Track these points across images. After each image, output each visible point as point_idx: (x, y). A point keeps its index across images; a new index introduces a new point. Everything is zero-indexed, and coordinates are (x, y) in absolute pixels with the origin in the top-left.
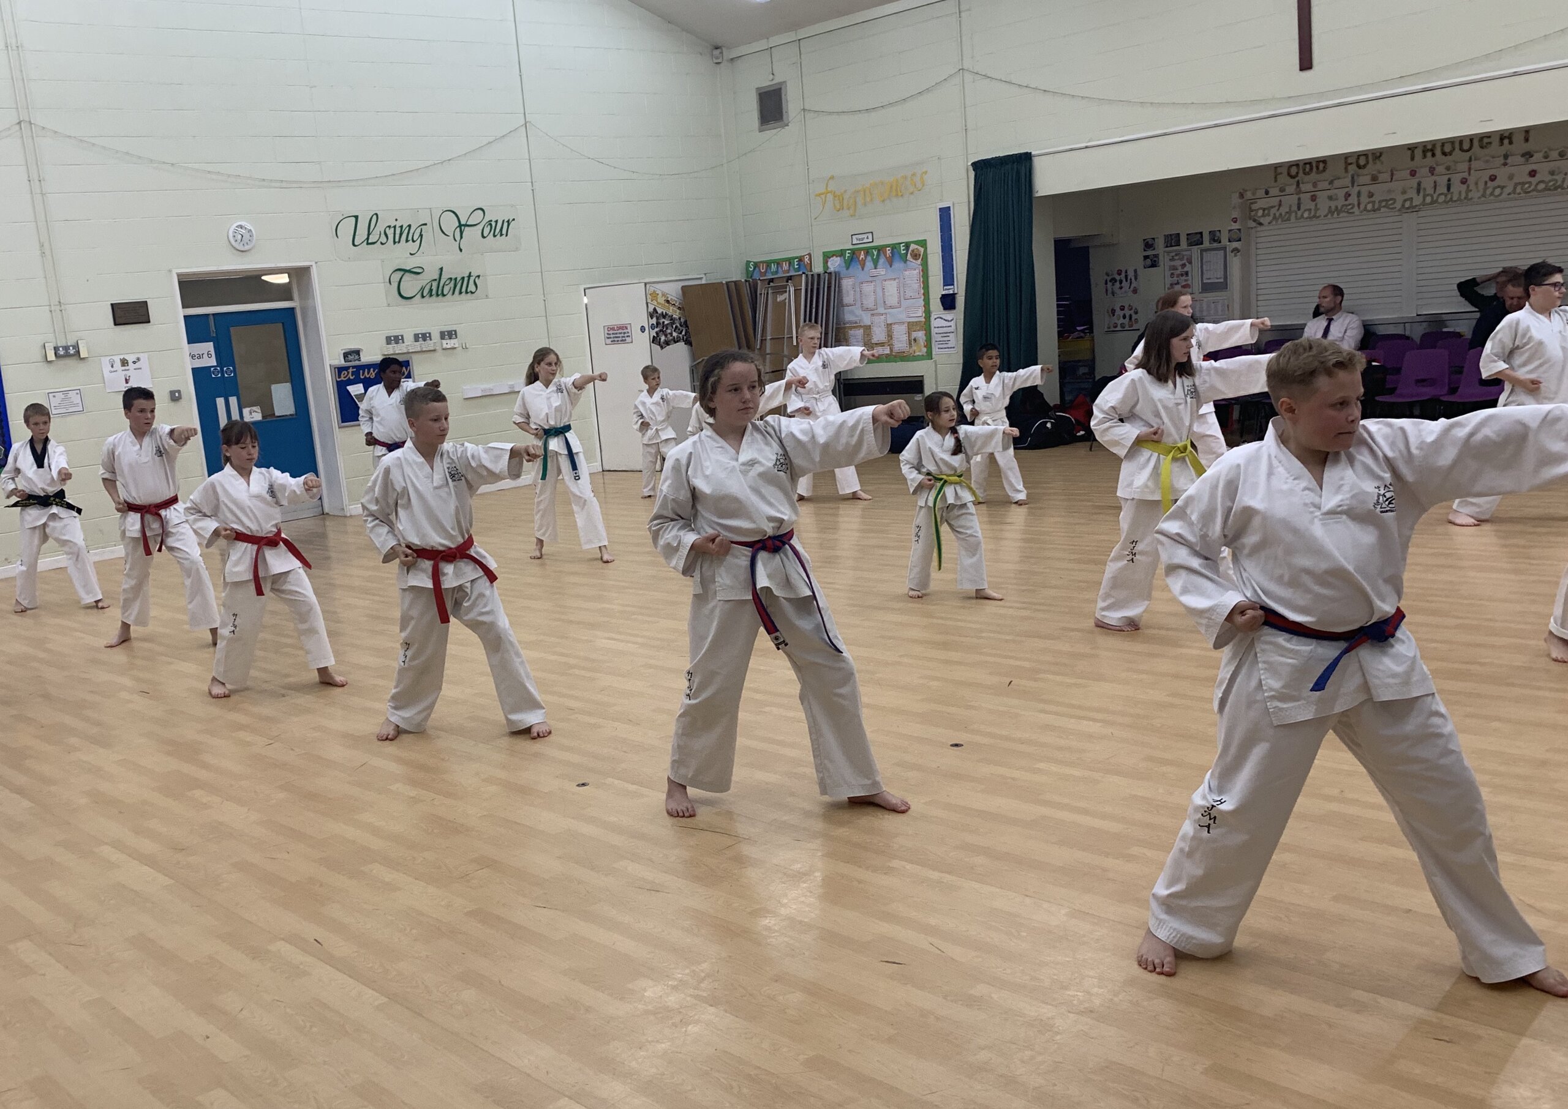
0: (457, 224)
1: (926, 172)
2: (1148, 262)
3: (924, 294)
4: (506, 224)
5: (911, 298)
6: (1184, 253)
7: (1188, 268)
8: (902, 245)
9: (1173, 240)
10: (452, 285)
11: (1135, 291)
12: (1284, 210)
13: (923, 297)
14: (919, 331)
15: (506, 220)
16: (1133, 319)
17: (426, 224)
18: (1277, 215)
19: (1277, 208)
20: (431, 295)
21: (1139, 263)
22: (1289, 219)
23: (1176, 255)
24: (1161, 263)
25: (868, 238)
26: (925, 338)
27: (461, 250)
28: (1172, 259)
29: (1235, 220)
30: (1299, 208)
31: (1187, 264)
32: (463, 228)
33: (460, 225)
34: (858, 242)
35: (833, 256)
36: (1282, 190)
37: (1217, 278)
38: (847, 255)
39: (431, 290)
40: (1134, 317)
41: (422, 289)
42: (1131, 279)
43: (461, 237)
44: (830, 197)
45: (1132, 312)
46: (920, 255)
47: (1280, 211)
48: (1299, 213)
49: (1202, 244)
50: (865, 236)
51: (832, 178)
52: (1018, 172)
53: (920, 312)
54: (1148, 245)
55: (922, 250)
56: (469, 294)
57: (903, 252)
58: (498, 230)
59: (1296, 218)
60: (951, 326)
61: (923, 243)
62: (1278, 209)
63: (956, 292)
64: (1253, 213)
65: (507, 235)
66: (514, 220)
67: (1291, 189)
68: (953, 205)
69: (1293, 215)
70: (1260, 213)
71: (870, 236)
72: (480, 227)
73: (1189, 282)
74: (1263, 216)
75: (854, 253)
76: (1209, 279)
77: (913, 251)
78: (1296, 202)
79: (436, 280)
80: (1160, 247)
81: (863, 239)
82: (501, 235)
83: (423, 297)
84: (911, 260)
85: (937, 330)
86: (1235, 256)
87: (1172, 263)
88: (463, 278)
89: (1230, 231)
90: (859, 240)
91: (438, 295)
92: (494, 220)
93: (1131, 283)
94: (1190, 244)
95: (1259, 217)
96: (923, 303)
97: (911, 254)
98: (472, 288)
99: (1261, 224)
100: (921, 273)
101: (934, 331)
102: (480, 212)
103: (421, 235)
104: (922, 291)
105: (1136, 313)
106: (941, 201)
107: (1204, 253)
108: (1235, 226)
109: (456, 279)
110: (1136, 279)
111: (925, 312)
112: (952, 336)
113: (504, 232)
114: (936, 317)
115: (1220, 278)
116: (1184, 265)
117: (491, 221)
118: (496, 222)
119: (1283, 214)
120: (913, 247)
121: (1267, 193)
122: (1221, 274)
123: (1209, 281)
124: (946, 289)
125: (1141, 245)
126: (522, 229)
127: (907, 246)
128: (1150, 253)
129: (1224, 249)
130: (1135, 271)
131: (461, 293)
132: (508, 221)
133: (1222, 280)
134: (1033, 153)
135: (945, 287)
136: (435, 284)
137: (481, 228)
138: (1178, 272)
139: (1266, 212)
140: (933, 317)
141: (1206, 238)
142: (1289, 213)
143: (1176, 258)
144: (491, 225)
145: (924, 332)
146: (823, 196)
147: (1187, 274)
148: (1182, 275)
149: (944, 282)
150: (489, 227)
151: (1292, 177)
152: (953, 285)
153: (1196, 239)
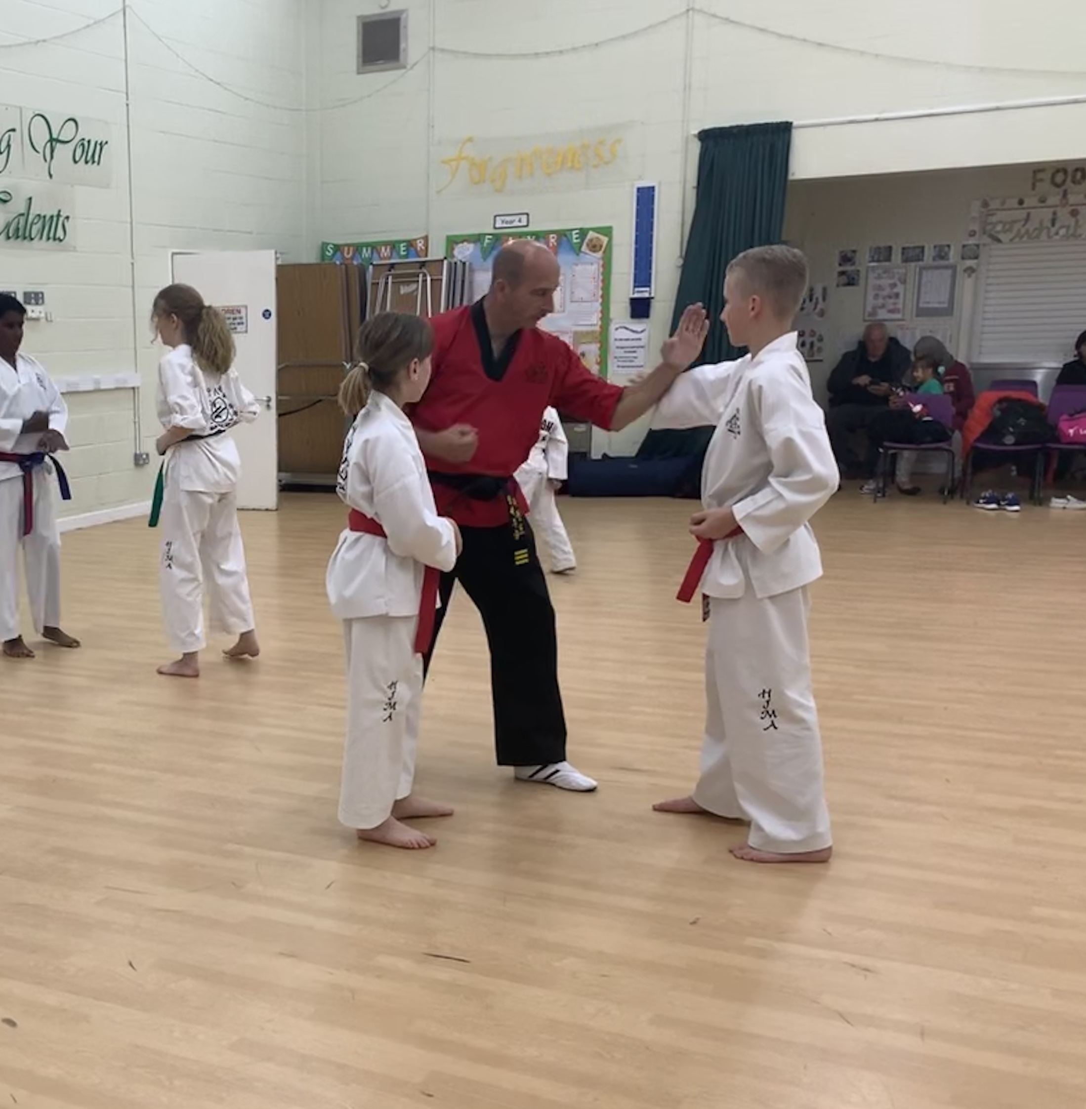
0: (48, 137)
1: (619, 141)
2: (844, 279)
3: (602, 297)
4: (98, 147)
5: (582, 301)
6: (896, 271)
7: (900, 289)
8: (574, 232)
9: (884, 254)
10: (40, 225)
11: (822, 314)
12: (1030, 226)
13: (600, 300)
14: (590, 343)
15: (99, 142)
16: (815, 349)
17: (13, 130)
18: (1023, 231)
19: (1023, 223)
20: (18, 237)
21: (832, 279)
22: (1038, 237)
23: (885, 272)
24: (862, 282)
25: (520, 221)
26: (598, 352)
27: (51, 176)
28: (879, 277)
29: (973, 234)
30: (1053, 225)
31: (898, 283)
32: (54, 143)
33: (52, 140)
34: (505, 225)
35: (462, 242)
36: (1042, 200)
37: (940, 303)
38: (487, 241)
39: (18, 229)
40: (817, 345)
41: (8, 226)
42: (817, 299)
43: (52, 157)
44: (464, 164)
45: (815, 339)
46: (601, 246)
47: (1027, 226)
48: (1053, 230)
49: (922, 260)
50: (517, 218)
51: (470, 140)
52: (772, 146)
53: (595, 319)
54: (846, 259)
55: (605, 240)
56: (57, 242)
57: (575, 241)
58: (90, 154)
59: (1049, 237)
60: (640, 339)
61: (607, 231)
62: (1024, 225)
63: (653, 295)
64: (989, 227)
65: (99, 163)
66: (106, 143)
67: (1053, 200)
68: (660, 183)
69: (1045, 232)
70: (999, 228)
71: (524, 218)
72: (71, 146)
73: (900, 306)
74: (1005, 231)
75: (497, 240)
76: (928, 303)
77: (591, 240)
78: (1050, 216)
79: (22, 215)
80: (864, 262)
81: (512, 222)
82: (94, 162)
83: (8, 238)
84: (588, 251)
85: (618, 344)
86: (969, 276)
87: (878, 282)
88: (52, 217)
89: (964, 246)
90: (507, 222)
91: (25, 238)
92: (87, 139)
93: (817, 303)
94: (906, 260)
95: (998, 232)
96: (600, 308)
97: (588, 245)
98: (60, 233)
99: (999, 241)
100: (601, 270)
101: (613, 344)
102: (72, 123)
103: (9, 146)
104: (600, 293)
105: (821, 339)
106: (640, 178)
107: (924, 273)
108: (972, 241)
109: (45, 217)
110: (824, 299)
111: (601, 319)
112: (640, 353)
113: (96, 159)
114: (617, 326)
115: (944, 303)
116: (894, 285)
117: (83, 139)
118: (89, 142)
119: (1031, 230)
120: (591, 235)
121: (1021, 202)
122: (945, 297)
123: (926, 306)
124: (638, 292)
125: (836, 259)
126: (113, 156)
127: (583, 233)
128: (848, 268)
129: (954, 268)
130: (825, 290)
131: (48, 238)
132: (101, 144)
133: (946, 305)
134: (795, 123)
135: (637, 289)
136: (22, 220)
137: (73, 148)
138: (885, 293)
139: (1007, 227)
140: (613, 327)
141: (929, 254)
142: (1040, 228)
143: (884, 275)
144: (83, 145)
145: (598, 345)
146: (454, 163)
147: (897, 295)
148: (890, 297)
149: (635, 281)
150: (81, 147)
151: (1058, 186)
152: (649, 286)
153: (913, 255)
